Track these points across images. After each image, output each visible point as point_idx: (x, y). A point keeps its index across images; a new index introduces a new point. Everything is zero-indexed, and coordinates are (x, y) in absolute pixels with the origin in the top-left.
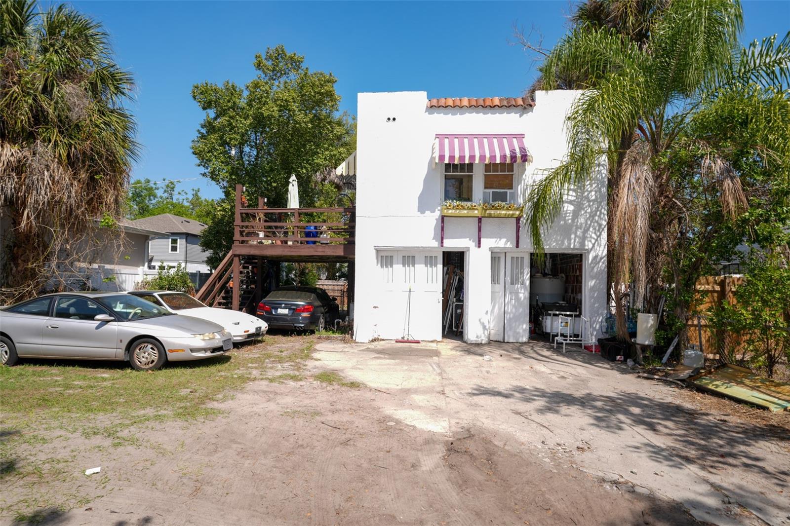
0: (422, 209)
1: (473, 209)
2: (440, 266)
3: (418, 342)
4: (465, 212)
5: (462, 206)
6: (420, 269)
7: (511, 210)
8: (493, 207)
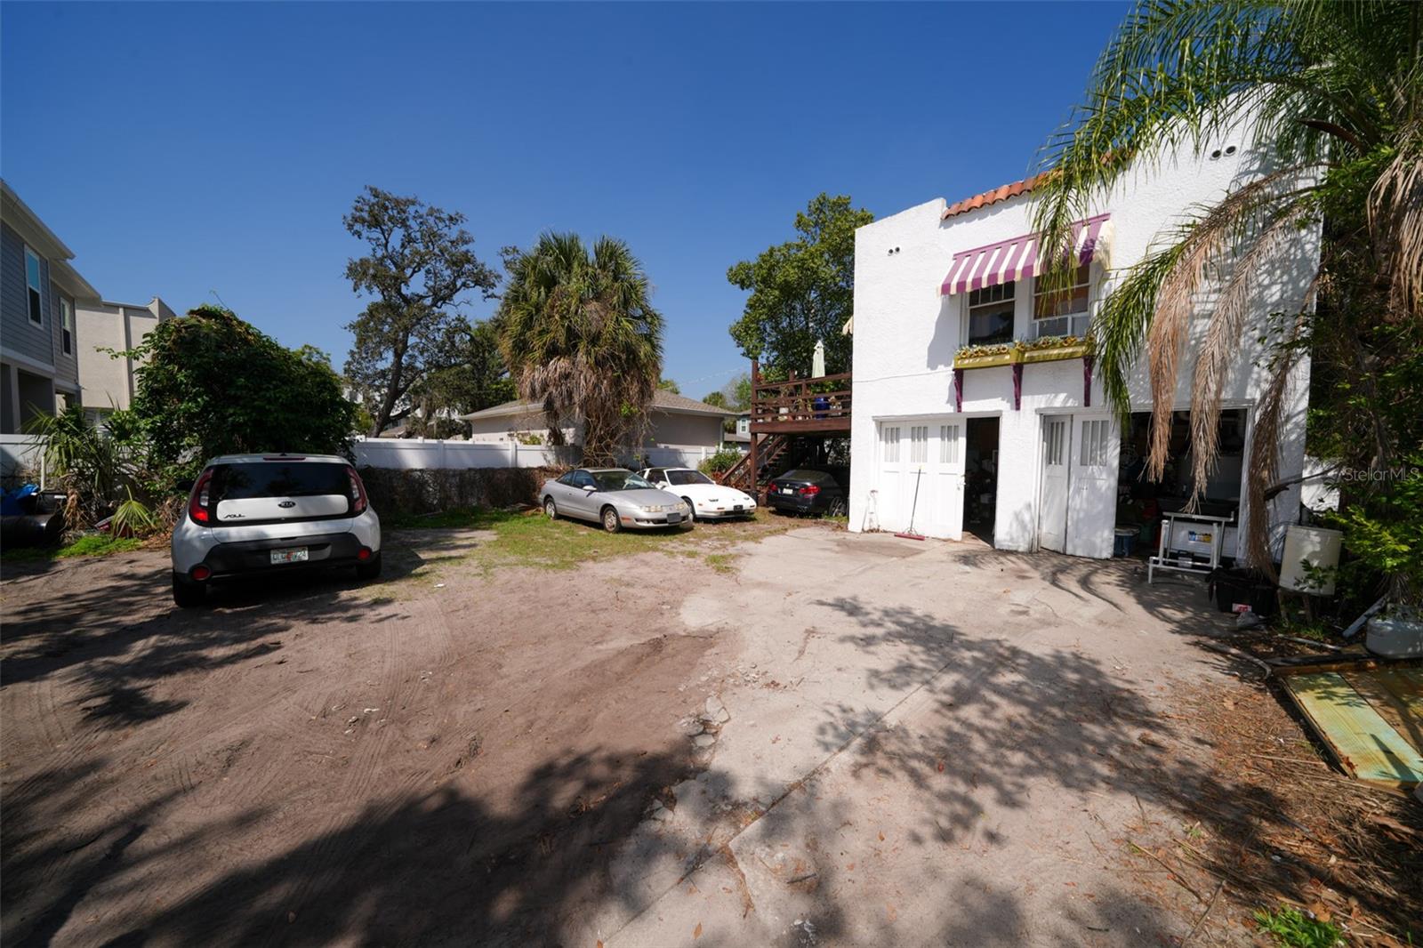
0: (932, 364)
1: (1001, 353)
2: (962, 441)
3: (921, 538)
4: (990, 359)
5: (982, 352)
6: (935, 443)
7: (1069, 346)
8: (1036, 347)
